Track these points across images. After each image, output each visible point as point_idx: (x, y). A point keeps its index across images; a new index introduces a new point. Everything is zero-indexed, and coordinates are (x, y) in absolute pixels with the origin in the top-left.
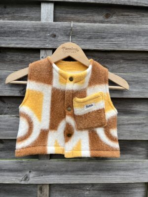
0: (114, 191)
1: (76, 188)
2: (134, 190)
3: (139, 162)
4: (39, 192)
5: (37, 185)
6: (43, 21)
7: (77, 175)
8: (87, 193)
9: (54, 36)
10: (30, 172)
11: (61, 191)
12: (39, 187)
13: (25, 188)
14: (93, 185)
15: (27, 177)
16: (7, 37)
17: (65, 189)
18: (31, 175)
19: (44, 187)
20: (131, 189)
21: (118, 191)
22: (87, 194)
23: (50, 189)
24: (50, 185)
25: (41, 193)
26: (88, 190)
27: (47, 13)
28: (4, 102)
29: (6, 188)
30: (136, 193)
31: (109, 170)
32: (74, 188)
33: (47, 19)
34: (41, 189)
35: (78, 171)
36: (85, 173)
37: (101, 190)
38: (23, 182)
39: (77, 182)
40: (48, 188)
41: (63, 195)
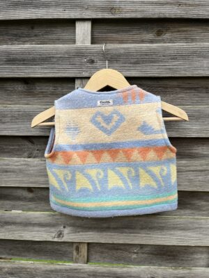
0: (169, 256)
1: (121, 249)
2: (195, 256)
3: (201, 219)
4: (75, 253)
5: (73, 243)
6: (78, 44)
7: (122, 233)
8: (135, 256)
9: (92, 62)
10: (64, 227)
11: (102, 253)
12: (75, 246)
13: (58, 247)
14: (142, 246)
15: (61, 234)
16: (35, 65)
17: (106, 250)
18: (66, 231)
19: (81, 246)
20: (192, 253)
21: (174, 256)
22: (135, 258)
23: (88, 249)
24: (88, 244)
25: (78, 254)
26: (135, 253)
27: (84, 34)
28: (33, 143)
29: (36, 246)
30: (197, 259)
31: (161, 228)
32: (117, 249)
33: (83, 42)
34: (77, 249)
35: (123, 228)
36: (132, 231)
37: (152, 254)
38: (56, 240)
39: (121, 242)
40: (86, 247)
41: (104, 258)
